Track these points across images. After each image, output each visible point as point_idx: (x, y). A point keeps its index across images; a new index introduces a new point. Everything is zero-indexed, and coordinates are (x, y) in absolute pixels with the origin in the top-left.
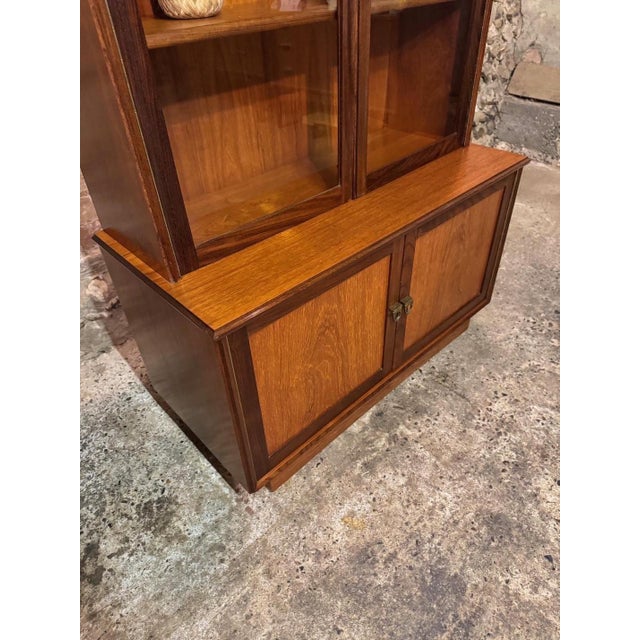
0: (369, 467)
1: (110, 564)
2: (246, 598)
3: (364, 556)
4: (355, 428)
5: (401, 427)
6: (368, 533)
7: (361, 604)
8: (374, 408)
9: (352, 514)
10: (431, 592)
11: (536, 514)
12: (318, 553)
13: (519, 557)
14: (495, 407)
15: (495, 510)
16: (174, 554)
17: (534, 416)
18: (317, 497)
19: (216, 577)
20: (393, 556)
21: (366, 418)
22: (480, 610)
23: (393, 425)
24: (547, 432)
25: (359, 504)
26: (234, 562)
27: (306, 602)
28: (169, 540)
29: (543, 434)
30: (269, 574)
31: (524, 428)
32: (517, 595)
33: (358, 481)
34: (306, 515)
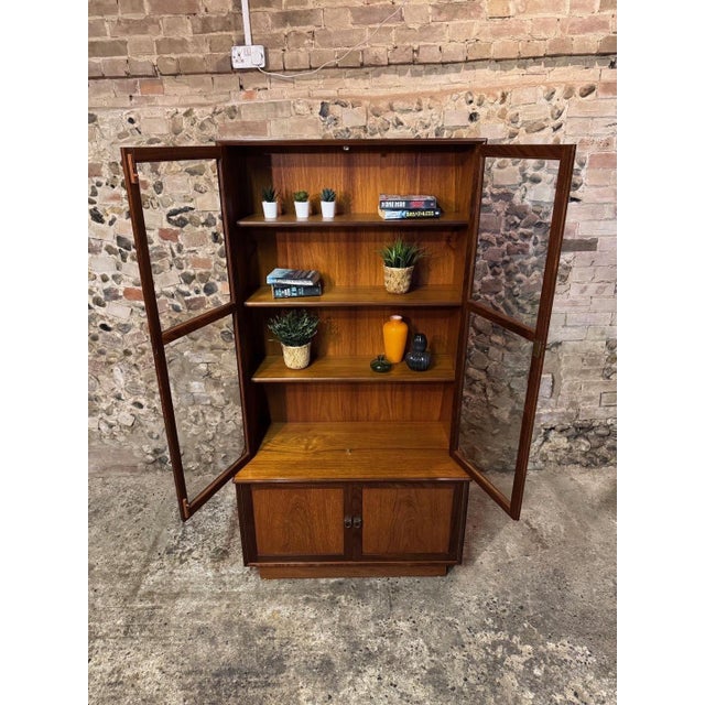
0: (307, 601)
1: (190, 560)
2: (214, 607)
3: (264, 629)
4: (323, 581)
5: (343, 597)
6: (276, 623)
7: (245, 643)
8: (341, 579)
9: (279, 612)
10: (270, 662)
11: (349, 678)
12: (251, 614)
13: (318, 685)
14: (401, 624)
15: (334, 660)
16: (210, 574)
17: (414, 643)
18: (275, 595)
19: (213, 592)
20: (274, 639)
21: (332, 581)
22: (278, 685)
23: (341, 593)
24: (408, 654)
25: (285, 611)
26: (223, 593)
27: (228, 626)
28: (213, 567)
29: (405, 654)
30: (228, 606)
31: (399, 645)
32: (299, 695)
33: (296, 602)
34: (263, 597)
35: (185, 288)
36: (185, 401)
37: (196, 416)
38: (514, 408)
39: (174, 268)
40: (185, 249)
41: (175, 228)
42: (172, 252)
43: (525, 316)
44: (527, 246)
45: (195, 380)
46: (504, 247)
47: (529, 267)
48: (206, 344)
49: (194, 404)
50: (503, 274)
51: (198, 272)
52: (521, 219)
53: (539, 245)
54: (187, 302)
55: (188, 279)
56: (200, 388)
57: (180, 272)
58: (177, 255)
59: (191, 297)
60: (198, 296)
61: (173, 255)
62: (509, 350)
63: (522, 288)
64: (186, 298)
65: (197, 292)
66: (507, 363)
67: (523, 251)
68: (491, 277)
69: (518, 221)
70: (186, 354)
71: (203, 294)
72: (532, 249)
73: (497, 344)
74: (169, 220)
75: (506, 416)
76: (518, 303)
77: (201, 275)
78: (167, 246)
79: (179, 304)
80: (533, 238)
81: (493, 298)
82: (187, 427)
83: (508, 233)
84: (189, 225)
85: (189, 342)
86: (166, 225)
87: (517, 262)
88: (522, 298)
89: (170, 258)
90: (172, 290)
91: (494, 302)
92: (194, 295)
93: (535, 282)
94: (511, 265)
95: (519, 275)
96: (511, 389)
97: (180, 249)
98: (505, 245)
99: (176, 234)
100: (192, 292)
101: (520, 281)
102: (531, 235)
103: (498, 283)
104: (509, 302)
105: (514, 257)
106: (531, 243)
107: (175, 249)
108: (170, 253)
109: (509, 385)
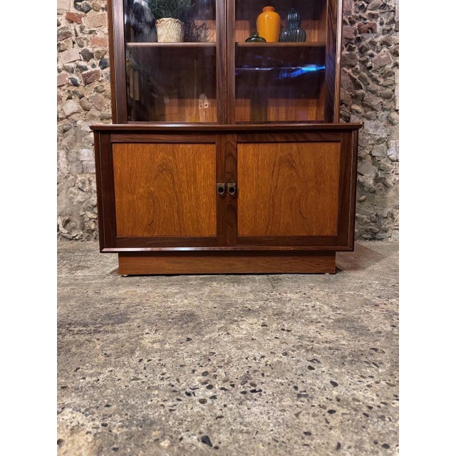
0: (172, 285)
3: (110, 299)
6: (127, 296)
7: (80, 307)
9: (134, 291)
10: (108, 317)
13: (173, 331)
14: (288, 295)
15: (199, 314)
17: (309, 304)
20: (120, 304)
22: (113, 332)
24: (303, 310)
25: (143, 290)
29: (298, 310)
33: (158, 286)
34: (119, 285)
35: (83, 63)
36: (74, 170)
37: (84, 183)
38: (377, 175)
39: (76, 45)
40: (87, 30)
41: (79, 13)
42: (76, 33)
43: (379, 87)
44: (375, 25)
45: (85, 147)
46: (356, 26)
47: (378, 44)
48: (97, 113)
49: (83, 172)
50: (357, 50)
51: (96, 50)
52: (368, 3)
53: (384, 26)
54: (84, 76)
55: (87, 56)
56: (89, 155)
57: (80, 50)
58: (80, 35)
59: (89, 71)
60: (93, 70)
61: (77, 36)
62: (369, 118)
63: (375, 62)
64: (84, 72)
65: (94, 66)
66: (368, 130)
67: (372, 29)
68: (348, 53)
69: (366, 5)
70: (79, 123)
71: (98, 68)
72: (379, 28)
73: (357, 112)
74: (75, 5)
75: (371, 182)
76: (372, 76)
77: (98, 52)
78: (73, 28)
79: (78, 78)
80: (379, 19)
81: (350, 71)
82: (75, 194)
83: (358, 15)
84: (92, 10)
85: (83, 112)
86: (73, 10)
87: (368, 41)
88: (375, 71)
89: (74, 38)
90: (73, 65)
91: (352, 74)
92: (90, 69)
93: (385, 56)
94: (363, 43)
95: (370, 52)
96: (373, 157)
97: (82, 29)
98: (357, 24)
99: (80, 17)
100: (89, 67)
101: (372, 56)
102: (378, 17)
103: (353, 57)
104: (365, 74)
105: (365, 35)
106: (378, 24)
107: (78, 30)
108: (73, 32)
109: (370, 154)
